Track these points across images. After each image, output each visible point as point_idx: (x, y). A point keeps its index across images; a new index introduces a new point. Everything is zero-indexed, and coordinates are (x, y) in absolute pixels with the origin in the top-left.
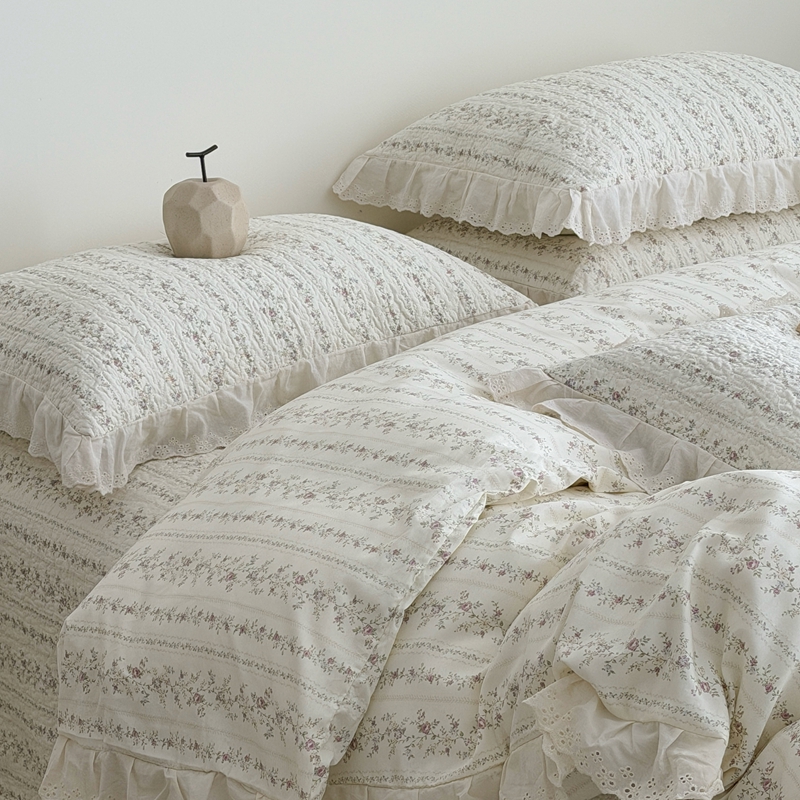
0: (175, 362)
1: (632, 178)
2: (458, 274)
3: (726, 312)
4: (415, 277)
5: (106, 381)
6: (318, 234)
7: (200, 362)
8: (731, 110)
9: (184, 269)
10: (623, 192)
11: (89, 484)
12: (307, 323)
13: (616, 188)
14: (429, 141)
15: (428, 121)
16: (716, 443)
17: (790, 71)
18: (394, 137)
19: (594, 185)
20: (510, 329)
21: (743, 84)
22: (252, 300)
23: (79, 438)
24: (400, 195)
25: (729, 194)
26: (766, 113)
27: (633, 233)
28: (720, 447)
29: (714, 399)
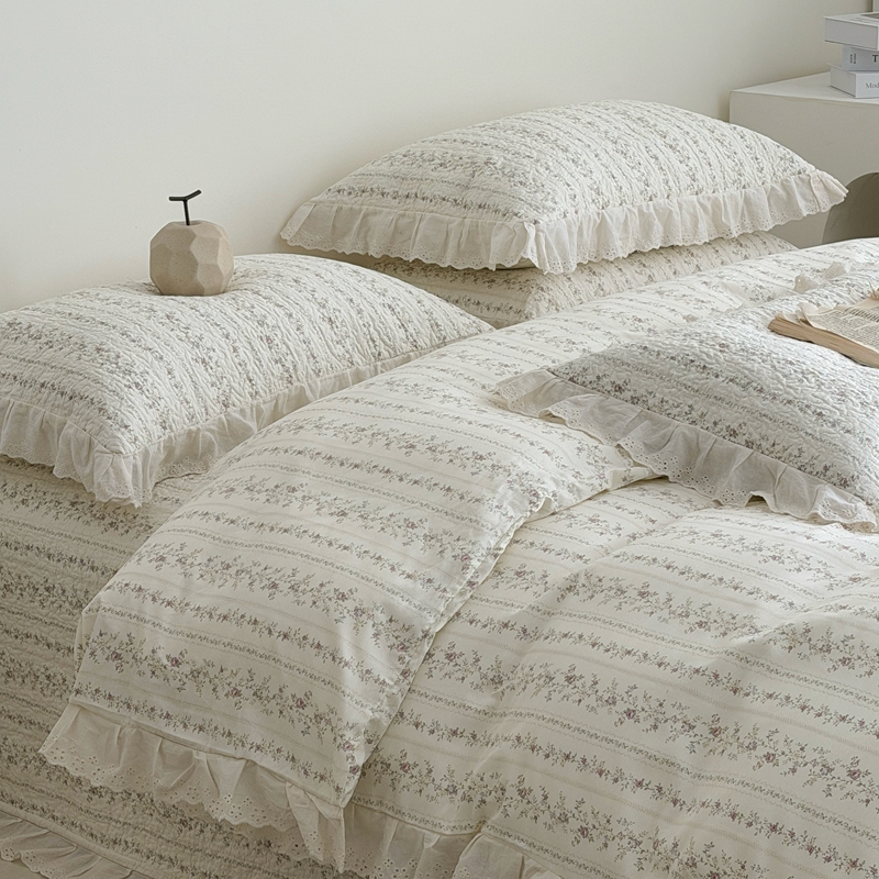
0: (188, 386)
1: (576, 212)
2: (428, 304)
3: (690, 319)
4: (390, 307)
5: (130, 403)
6: (297, 270)
7: (209, 386)
8: (655, 151)
9: (183, 303)
10: (569, 226)
11: (124, 497)
12: (300, 349)
13: (563, 220)
14: (375, 186)
15: (371, 167)
16: (715, 424)
17: (701, 117)
18: (337, 184)
19: (545, 218)
20: (499, 344)
21: (662, 127)
22: (249, 328)
23: (111, 455)
24: (346, 239)
25: (658, 228)
26: (685, 153)
27: (578, 264)
28: (719, 426)
29: (710, 385)
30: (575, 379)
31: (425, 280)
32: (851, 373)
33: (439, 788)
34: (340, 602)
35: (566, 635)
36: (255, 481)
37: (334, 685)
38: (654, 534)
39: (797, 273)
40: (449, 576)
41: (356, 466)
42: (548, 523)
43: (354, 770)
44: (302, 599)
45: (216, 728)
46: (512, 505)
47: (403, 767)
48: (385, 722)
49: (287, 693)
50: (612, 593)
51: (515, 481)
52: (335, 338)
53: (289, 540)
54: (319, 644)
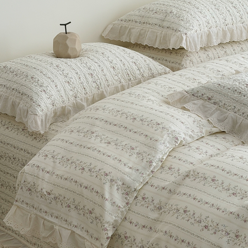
0: (62, 91)
1: (200, 30)
2: (148, 62)
3: (238, 72)
4: (134, 63)
5: (41, 97)
6: (103, 49)
7: (70, 91)
8: (229, 9)
9: (63, 61)
10: (198, 35)
11: (38, 130)
12: (102, 78)
13: (196, 33)
14: (133, 19)
15: (132, 13)
16: (243, 113)
18: (121, 18)
19: (189, 32)
22: (85, 71)
23: (34, 116)
24: (124, 36)
25: (229, 35)
26: (239, 9)
27: (200, 48)
28: (245, 114)
29: (242, 99)
30: (194, 95)
31: (149, 51)
33: (138, 246)
34: (106, 177)
35: (185, 194)
36: (80, 128)
37: (102, 207)
38: (219, 156)
40: (144, 168)
41: (115, 125)
42: (181, 149)
43: (108, 238)
44: (93, 174)
45: (62, 218)
46: (169, 142)
47: (125, 237)
48: (120, 221)
49: (86, 208)
50: (202, 179)
51: (170, 133)
52: (115, 74)
53: (90, 152)
54: (97, 192)
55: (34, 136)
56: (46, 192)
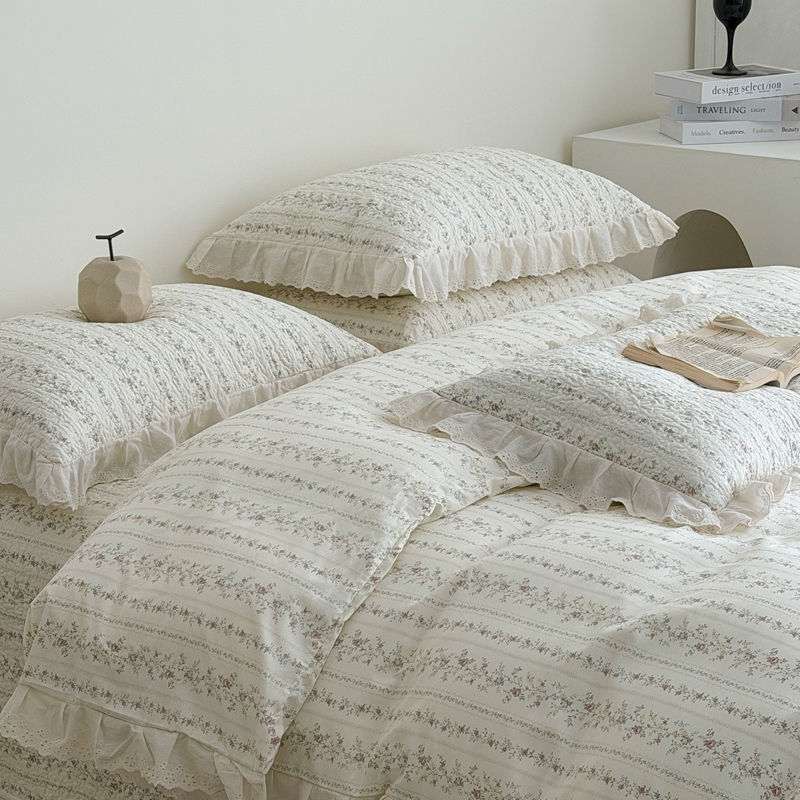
0: (116, 403)
1: (448, 248)
2: (319, 327)
3: (553, 345)
4: (288, 331)
5: (67, 419)
6: (206, 299)
7: (134, 402)
8: (514, 193)
9: (109, 329)
10: (442, 260)
11: (64, 501)
12: (212, 370)
13: (437, 255)
14: (269, 223)
15: (266, 207)
16: (580, 439)
17: (554, 163)
18: (236, 221)
19: (422, 253)
20: (388, 367)
21: (519, 172)
22: (168, 352)
23: (51, 465)
24: (245, 269)
25: (517, 260)
26: (540, 195)
27: (449, 293)
28: (583, 441)
29: (575, 405)
30: (458, 399)
31: (314, 305)
32: (695, 395)
33: (349, 756)
34: (261, 595)
35: (458, 624)
36: (181, 489)
37: (257, 668)
38: (531, 535)
39: (641, 304)
40: (354, 572)
41: (270, 476)
42: (437, 526)
43: (274, 741)
44: (228, 592)
45: (152, 705)
46: (408, 510)
47: (317, 738)
48: (301, 699)
49: (215, 674)
50: (497, 587)
51: (410, 489)
52: (242, 359)
53: (214, 541)
54: (243, 632)
55: (46, 521)
56: (108, 643)
